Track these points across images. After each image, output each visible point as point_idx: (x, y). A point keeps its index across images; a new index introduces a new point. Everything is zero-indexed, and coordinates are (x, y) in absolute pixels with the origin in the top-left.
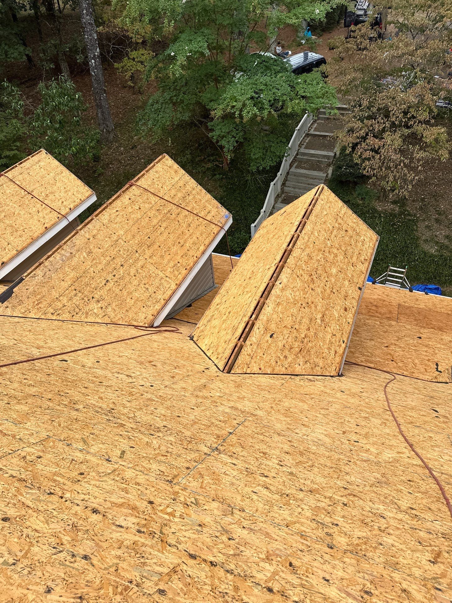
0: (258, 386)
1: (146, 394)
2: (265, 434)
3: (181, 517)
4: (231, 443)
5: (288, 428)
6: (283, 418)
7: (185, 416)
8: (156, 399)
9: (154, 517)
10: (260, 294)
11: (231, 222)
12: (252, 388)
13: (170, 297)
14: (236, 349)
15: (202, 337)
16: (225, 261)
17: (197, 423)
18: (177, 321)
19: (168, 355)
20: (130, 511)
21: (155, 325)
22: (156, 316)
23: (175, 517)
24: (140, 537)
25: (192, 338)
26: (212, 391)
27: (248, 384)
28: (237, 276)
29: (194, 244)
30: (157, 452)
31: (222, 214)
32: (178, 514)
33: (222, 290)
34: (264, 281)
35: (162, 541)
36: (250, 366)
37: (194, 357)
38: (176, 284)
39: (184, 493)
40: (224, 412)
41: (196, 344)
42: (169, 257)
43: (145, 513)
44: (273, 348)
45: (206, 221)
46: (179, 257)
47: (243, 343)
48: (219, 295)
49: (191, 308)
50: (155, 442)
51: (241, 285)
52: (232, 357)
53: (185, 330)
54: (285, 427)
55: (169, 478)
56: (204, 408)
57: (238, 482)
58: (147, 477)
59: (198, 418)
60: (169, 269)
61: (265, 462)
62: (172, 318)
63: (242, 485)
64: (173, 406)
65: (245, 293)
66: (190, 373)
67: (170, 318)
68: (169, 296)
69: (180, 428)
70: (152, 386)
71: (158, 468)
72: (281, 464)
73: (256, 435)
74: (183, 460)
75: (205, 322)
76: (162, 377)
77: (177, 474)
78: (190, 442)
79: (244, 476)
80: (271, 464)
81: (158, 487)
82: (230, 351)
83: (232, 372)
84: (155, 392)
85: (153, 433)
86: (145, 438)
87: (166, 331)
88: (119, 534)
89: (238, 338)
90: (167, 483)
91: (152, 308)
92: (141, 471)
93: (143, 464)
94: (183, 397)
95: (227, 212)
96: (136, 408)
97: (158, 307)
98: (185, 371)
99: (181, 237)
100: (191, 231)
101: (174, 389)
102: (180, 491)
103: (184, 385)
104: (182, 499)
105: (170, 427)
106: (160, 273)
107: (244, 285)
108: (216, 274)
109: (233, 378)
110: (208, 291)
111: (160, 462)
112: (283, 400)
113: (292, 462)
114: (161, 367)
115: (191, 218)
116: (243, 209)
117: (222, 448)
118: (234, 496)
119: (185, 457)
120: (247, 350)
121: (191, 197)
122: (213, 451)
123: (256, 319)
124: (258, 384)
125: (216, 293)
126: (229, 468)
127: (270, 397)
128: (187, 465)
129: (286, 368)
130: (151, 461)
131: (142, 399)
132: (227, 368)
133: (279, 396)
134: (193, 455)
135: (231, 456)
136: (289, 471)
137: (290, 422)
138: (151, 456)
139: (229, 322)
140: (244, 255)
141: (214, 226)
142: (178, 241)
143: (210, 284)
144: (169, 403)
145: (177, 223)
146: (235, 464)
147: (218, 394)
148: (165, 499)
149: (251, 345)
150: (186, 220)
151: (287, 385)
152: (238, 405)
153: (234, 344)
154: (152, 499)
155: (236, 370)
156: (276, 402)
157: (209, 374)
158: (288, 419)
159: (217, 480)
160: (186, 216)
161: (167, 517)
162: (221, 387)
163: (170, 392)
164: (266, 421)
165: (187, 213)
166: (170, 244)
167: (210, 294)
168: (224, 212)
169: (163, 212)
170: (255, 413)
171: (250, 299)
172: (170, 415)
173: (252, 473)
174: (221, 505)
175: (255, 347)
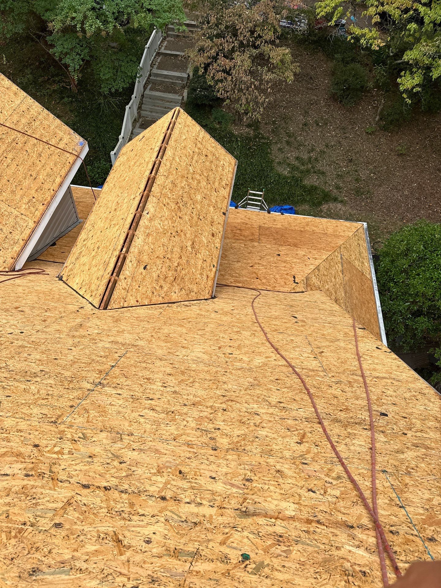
0: (137, 318)
1: (16, 341)
2: (147, 361)
3: (70, 453)
4: (114, 375)
5: (169, 352)
6: (163, 344)
7: (63, 357)
8: (29, 346)
9: (41, 458)
10: (128, 226)
11: (86, 149)
12: (132, 321)
13: (30, 237)
14: (110, 284)
15: (71, 276)
16: (87, 193)
17: (77, 362)
18: (42, 262)
19: (36, 299)
20: (15, 458)
21: (17, 268)
22: (16, 259)
23: (63, 454)
24: (29, 480)
25: (61, 279)
26: (90, 329)
27: (127, 318)
28: (102, 209)
29: (49, 175)
30: (36, 397)
31: (77, 141)
32: (66, 451)
33: (87, 224)
34: (131, 212)
35: (52, 479)
36: (126, 300)
37: (65, 298)
38: (35, 222)
39: (71, 430)
40: (104, 348)
41: (67, 284)
42: (21, 192)
43: (32, 457)
44: (148, 279)
45: (59, 150)
46: (34, 191)
47: (117, 278)
48: (85, 231)
49: (56, 246)
50: (33, 387)
51: (107, 218)
52: (107, 293)
53: (52, 270)
54: (165, 352)
55: (53, 420)
56: (83, 347)
57: (124, 410)
58: (28, 422)
59: (77, 357)
60: (24, 206)
61: (150, 386)
62: (36, 259)
63: (129, 411)
64: (49, 350)
65: (112, 226)
66: (63, 315)
67: (33, 259)
68: (27, 235)
69: (59, 369)
70: (22, 333)
71: (40, 412)
72: (165, 385)
73: (139, 364)
74: (66, 400)
75: (73, 260)
76: (32, 322)
77: (60, 414)
78: (71, 382)
79: (130, 403)
80: (155, 387)
81: (42, 430)
82: (104, 287)
83: (109, 307)
84: (26, 339)
85: (29, 379)
86: (22, 386)
87: (30, 273)
88: (6, 482)
89: (110, 274)
90: (52, 424)
91: (10, 250)
92: (22, 418)
93: (23, 410)
94: (58, 339)
95: (82, 139)
96: (7, 357)
97: (17, 248)
98: (57, 313)
99: (32, 169)
100: (43, 162)
101: (47, 332)
102: (66, 429)
103: (58, 327)
104: (69, 436)
105: (48, 370)
106: (13, 210)
107: (110, 217)
108: (79, 208)
109: (110, 314)
110: (72, 226)
111: (41, 406)
112: (163, 327)
113: (175, 382)
114: (30, 312)
115: (40, 147)
116: (100, 135)
117: (105, 382)
118: (121, 423)
119: (67, 396)
120: (121, 284)
121: (38, 123)
122: (96, 386)
123: (127, 252)
124: (136, 316)
125: (81, 228)
126: (114, 399)
127: (150, 326)
128: (71, 403)
129: (163, 298)
130: (31, 406)
131: (13, 346)
132: (103, 305)
133: (158, 325)
134: (76, 394)
135: (116, 387)
136: (173, 390)
137: (170, 347)
138: (30, 402)
139: (99, 258)
140: (106, 186)
141: (68, 155)
142: (30, 173)
143: (74, 219)
144: (43, 347)
145: (25, 153)
146: (119, 394)
147: (96, 331)
148: (51, 440)
149: (125, 279)
150: (36, 149)
151: (165, 313)
152: (118, 338)
153: (107, 280)
154: (37, 442)
155: (112, 305)
156: (156, 330)
157: (84, 313)
158: (168, 344)
159: (103, 411)
160: (35, 145)
161: (55, 456)
162: (98, 324)
163: (44, 336)
164: (147, 350)
165: (36, 141)
166: (20, 177)
167: (75, 230)
168: (78, 139)
169: (7, 142)
170: (136, 344)
171: (118, 232)
172: (45, 358)
173: (138, 399)
174: (109, 434)
175: (130, 280)
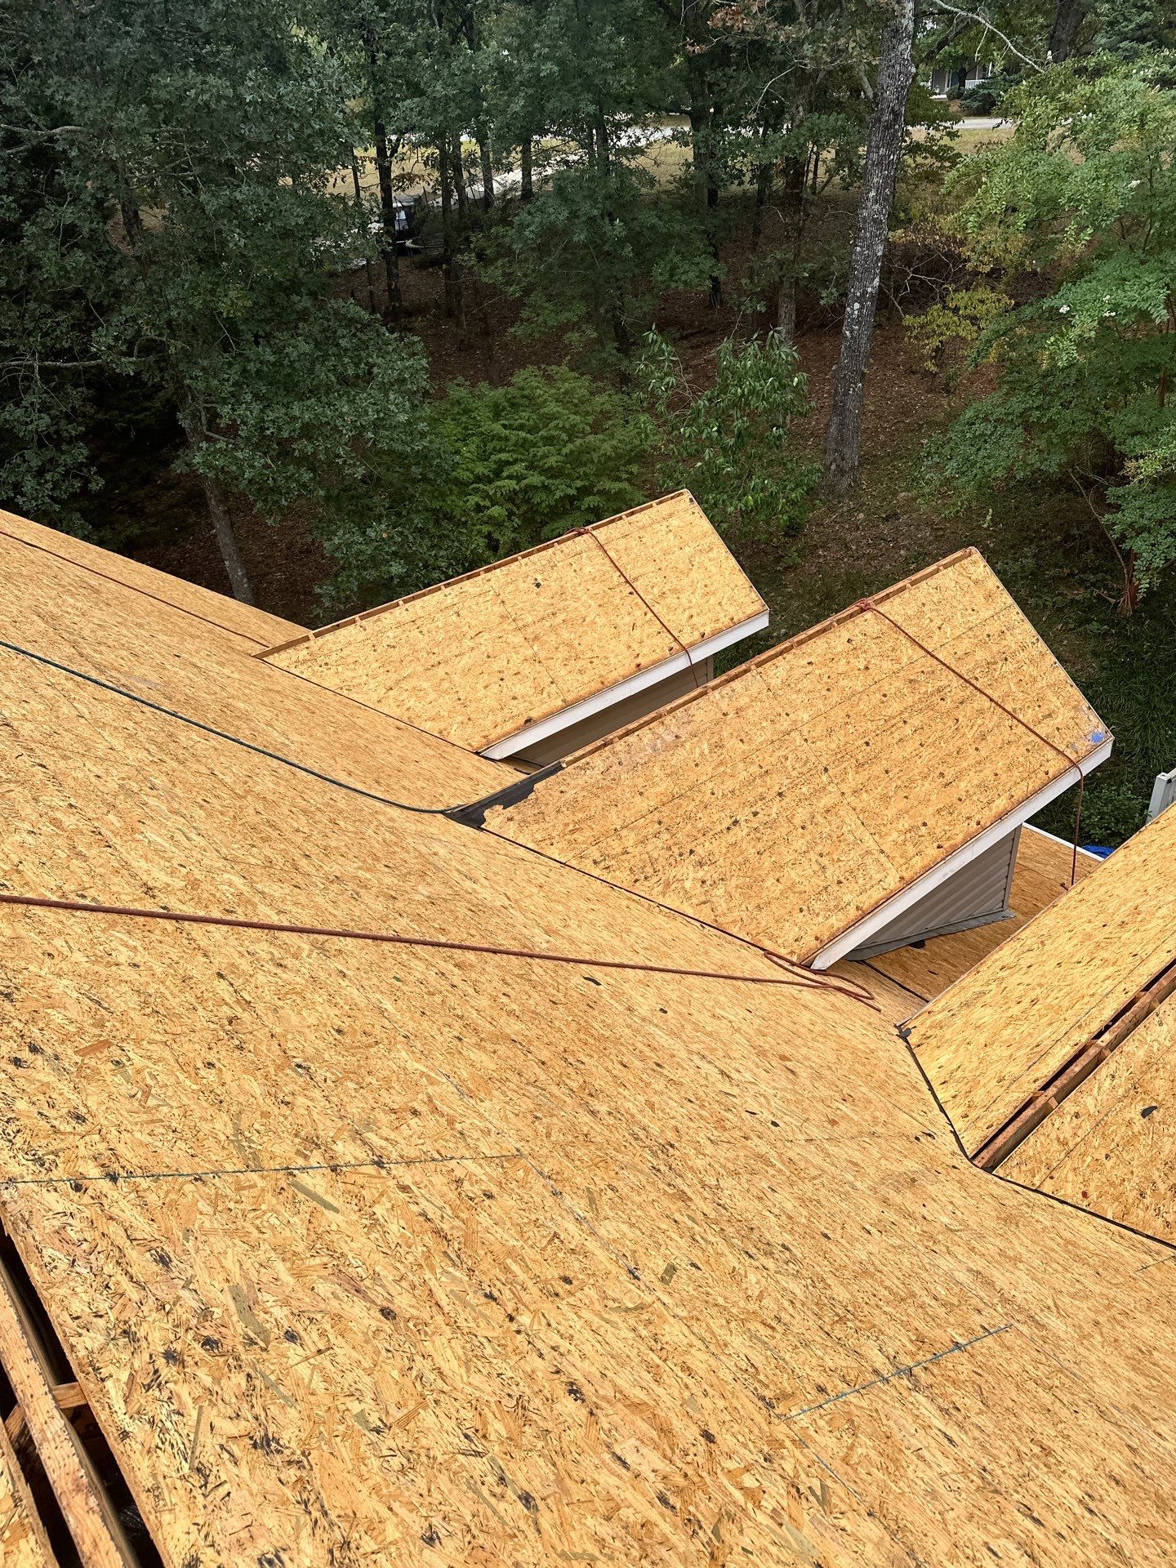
0: (1068, 1242)
1: (755, 1139)
2: (1058, 1393)
3: (775, 1515)
4: (952, 1374)
5: (1135, 1407)
6: (1124, 1371)
7: (843, 1241)
8: (779, 1165)
9: (708, 1479)
10: (1144, 980)
11: (1105, 753)
12: (1049, 1242)
13: (877, 907)
14: (1029, 1112)
15: (933, 1042)
16: (1054, 855)
17: (872, 1276)
18: (873, 973)
19: (831, 1057)
20: (654, 1434)
21: (817, 965)
22: (824, 944)
23: (759, 1507)
24: (663, 1515)
25: (904, 1035)
26: (930, 1204)
27: (1039, 1227)
28: (1084, 908)
29: (983, 787)
30: (752, 1307)
31: (1087, 728)
32: (768, 1504)
33: (1028, 932)
34: (1166, 947)
35: (712, 1555)
36: (1056, 1175)
37: (899, 1088)
38: (902, 878)
39: (797, 1453)
40: (950, 1277)
41: (913, 1055)
42: (903, 804)
43: (689, 1459)
44: (1142, 1148)
45: (1033, 737)
46: (931, 810)
47: (1053, 1102)
48: (1017, 944)
49: (922, 951)
50: (752, 1277)
51: (1089, 936)
52: (1011, 1130)
53: (890, 1005)
54: (1125, 1401)
55: (767, 1394)
56: (898, 1242)
57: (950, 1497)
58: (712, 1361)
59: (877, 1263)
60: (895, 835)
61: (1042, 1474)
62: (863, 962)
63: (960, 1510)
64: (819, 1202)
65: (1097, 962)
66: (880, 1130)
67: (859, 960)
68: (873, 901)
69: (824, 1269)
70: (775, 1124)
71: (746, 1351)
72: (1092, 1505)
73: (1031, 1385)
74: (814, 1361)
75: (955, 1003)
76: (805, 1111)
77: (789, 1390)
78: (842, 1320)
79: (973, 1487)
80: (1058, 1490)
81: (736, 1403)
82: (1009, 1112)
83: (999, 1171)
84: (779, 1144)
85: (753, 1251)
86: (730, 1257)
87: (840, 989)
88: (614, 1481)
89: (1040, 1083)
90: (760, 1404)
91: (820, 919)
92: (702, 1340)
93: (711, 1321)
94: (847, 1187)
95: (1102, 728)
96: (724, 1167)
97: (837, 921)
98: (867, 1117)
99: (951, 761)
100: (983, 753)
101: (828, 1155)
102: (788, 1443)
103: (857, 1157)
104: (789, 1467)
105: (799, 1255)
106: (867, 837)
107: (1100, 936)
108: (1018, 882)
109: (998, 1191)
110: (982, 920)
111: (753, 1337)
112: (1138, 1315)
113: (1126, 1515)
114: (808, 1082)
115: (993, 718)
116: (1146, 727)
117: (924, 1378)
118: (929, 1528)
119: (819, 1353)
120: (1059, 1125)
121: (1011, 666)
122: (899, 1372)
123: (1113, 1046)
124: (1066, 1234)
125: (1006, 934)
126: (933, 1444)
127: (1097, 1289)
128: (822, 1380)
129: (1168, 1224)
130: (733, 1325)
131: (744, 1147)
132: (986, 1154)
133: (1124, 1298)
134: (840, 1361)
135: (947, 1411)
136: (1113, 1540)
137: (1144, 1391)
138: (734, 1311)
139: (1025, 1028)
140: (1119, 857)
141: (1051, 754)
142: (941, 769)
143: (993, 903)
144: (808, 1188)
145: (950, 723)
146: (951, 1441)
147: (946, 1220)
148: (745, 1446)
149: (1077, 1115)
150: (979, 722)
151: (1158, 1276)
152: (995, 1272)
153: (1026, 1096)
154: (713, 1429)
155: (1010, 1168)
156: (1114, 1312)
157: (931, 1152)
158: (1141, 1381)
159: (892, 1462)
160: (981, 712)
161: (738, 1495)
162: (958, 1202)
163: (818, 1160)
164: (1068, 1356)
165: (987, 704)
166: (916, 771)
167: (986, 931)
168: (1093, 722)
169: (923, 690)
170: (1042, 1318)
171: (1109, 985)
172: (804, 1221)
173: (996, 1491)
174: (888, 1538)
175: (1087, 1126)
